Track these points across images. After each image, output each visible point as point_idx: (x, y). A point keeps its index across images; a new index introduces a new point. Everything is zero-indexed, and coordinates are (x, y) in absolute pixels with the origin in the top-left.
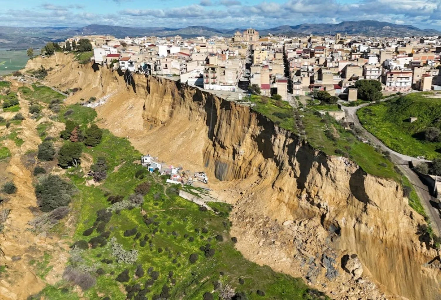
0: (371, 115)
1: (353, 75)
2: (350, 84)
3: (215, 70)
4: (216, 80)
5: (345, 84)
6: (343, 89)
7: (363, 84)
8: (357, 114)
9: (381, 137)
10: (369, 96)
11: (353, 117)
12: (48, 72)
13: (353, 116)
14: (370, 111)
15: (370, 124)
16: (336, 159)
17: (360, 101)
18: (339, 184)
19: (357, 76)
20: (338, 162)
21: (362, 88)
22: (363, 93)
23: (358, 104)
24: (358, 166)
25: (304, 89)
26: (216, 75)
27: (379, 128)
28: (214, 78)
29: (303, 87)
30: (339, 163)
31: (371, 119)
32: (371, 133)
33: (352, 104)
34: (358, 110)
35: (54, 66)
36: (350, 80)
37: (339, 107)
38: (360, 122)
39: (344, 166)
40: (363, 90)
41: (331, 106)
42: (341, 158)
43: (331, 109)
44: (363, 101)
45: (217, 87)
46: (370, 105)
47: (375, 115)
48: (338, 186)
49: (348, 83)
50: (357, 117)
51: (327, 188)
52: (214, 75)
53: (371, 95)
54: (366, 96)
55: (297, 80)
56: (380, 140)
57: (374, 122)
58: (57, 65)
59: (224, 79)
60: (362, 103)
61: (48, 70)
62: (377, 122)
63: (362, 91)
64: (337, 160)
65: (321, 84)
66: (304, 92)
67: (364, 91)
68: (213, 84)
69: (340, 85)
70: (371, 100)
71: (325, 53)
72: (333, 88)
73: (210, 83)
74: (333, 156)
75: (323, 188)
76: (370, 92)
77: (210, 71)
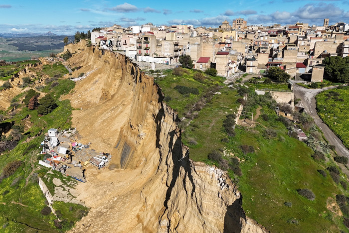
0: (336, 100)
1: (324, 52)
2: (318, 62)
3: (149, 39)
4: (149, 51)
5: (311, 62)
6: (308, 69)
7: (334, 61)
8: (316, 98)
9: (341, 133)
10: (341, 76)
11: (310, 102)
12: (72, 55)
13: (310, 100)
14: (336, 94)
15: (329, 112)
16: (204, 169)
17: (327, 82)
18: (208, 220)
19: (329, 52)
20: (208, 176)
21: (332, 66)
22: (333, 72)
23: (322, 86)
24: (238, 194)
25: (259, 66)
26: (149, 45)
27: (342, 119)
28: (147, 49)
29: (259, 65)
30: (209, 178)
31: (334, 106)
32: (328, 125)
33: (314, 86)
34: (319, 93)
35: (77, 50)
36: (319, 57)
37: (290, 86)
38: (317, 109)
39: (216, 187)
40: (332, 69)
41: (279, 85)
42: (212, 168)
43: (277, 89)
44: (331, 83)
45: (149, 59)
46: (338, 88)
47: (341, 100)
48: (206, 223)
49: (316, 61)
50: (315, 101)
51: (192, 220)
52: (147, 46)
53: (343, 75)
54: (336, 76)
55: (252, 56)
56: (338, 136)
57: (337, 110)
58: (79, 50)
59: (160, 51)
60: (328, 85)
61: (74, 54)
62: (341, 110)
63: (332, 71)
64: (206, 173)
65: (282, 61)
66: (259, 70)
67: (334, 70)
68: (146, 55)
69: (305, 63)
70: (343, 82)
71: (299, 32)
72: (295, 66)
73: (143, 54)
74: (198, 163)
75: (186, 218)
76: (341, 71)
77: (143, 40)
